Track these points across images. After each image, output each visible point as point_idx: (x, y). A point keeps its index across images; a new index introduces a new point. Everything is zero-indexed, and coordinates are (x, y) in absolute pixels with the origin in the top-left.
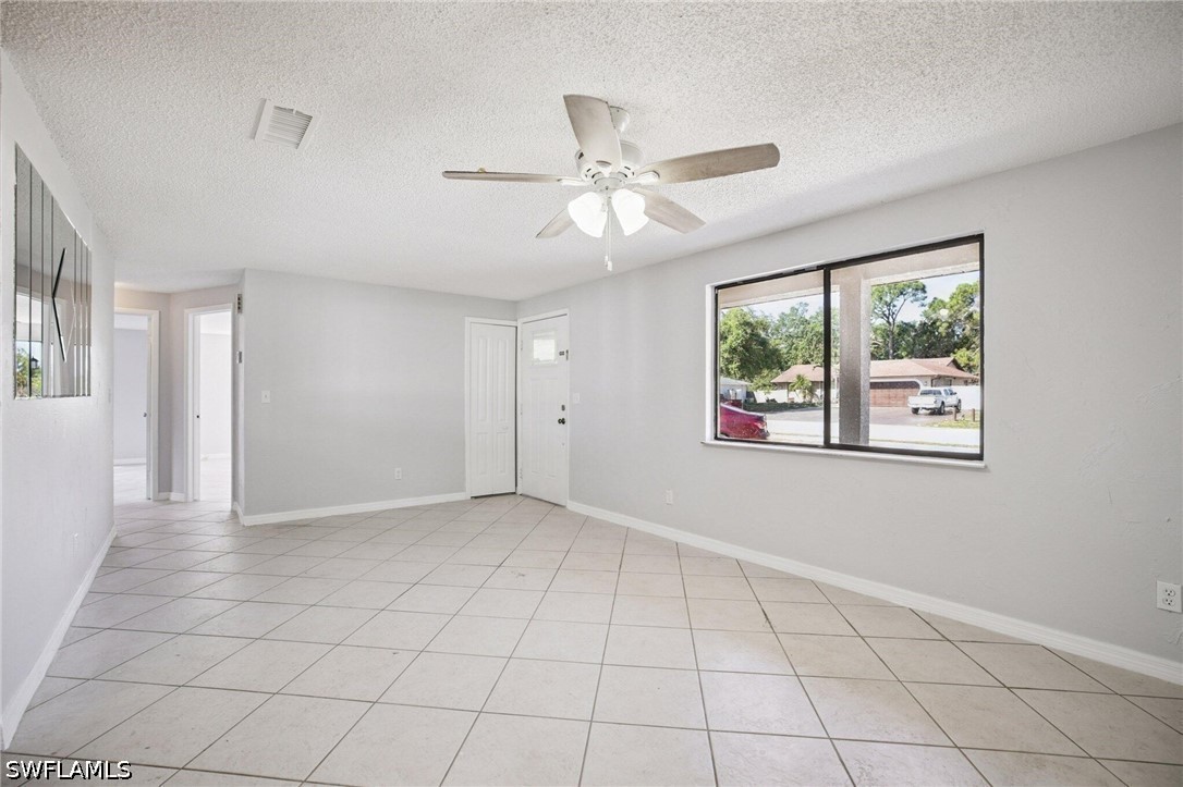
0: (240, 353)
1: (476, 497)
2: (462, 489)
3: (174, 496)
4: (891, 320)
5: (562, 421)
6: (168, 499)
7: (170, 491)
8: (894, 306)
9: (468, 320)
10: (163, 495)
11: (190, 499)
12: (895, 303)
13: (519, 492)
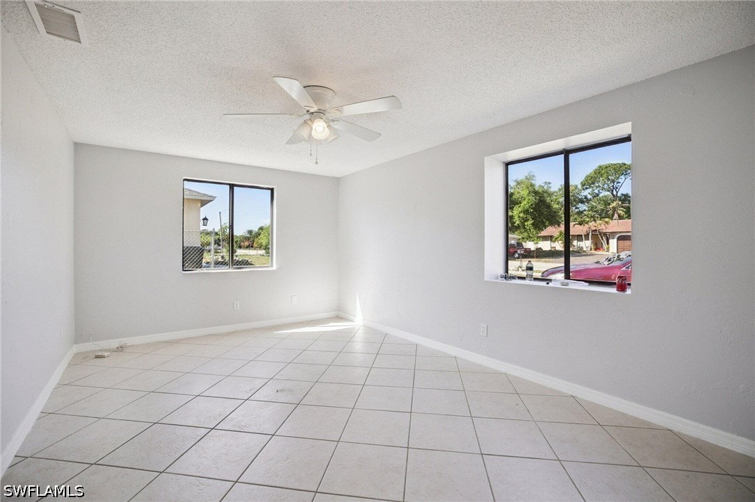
4: (615, 193)
8: (618, 183)
12: (620, 180)
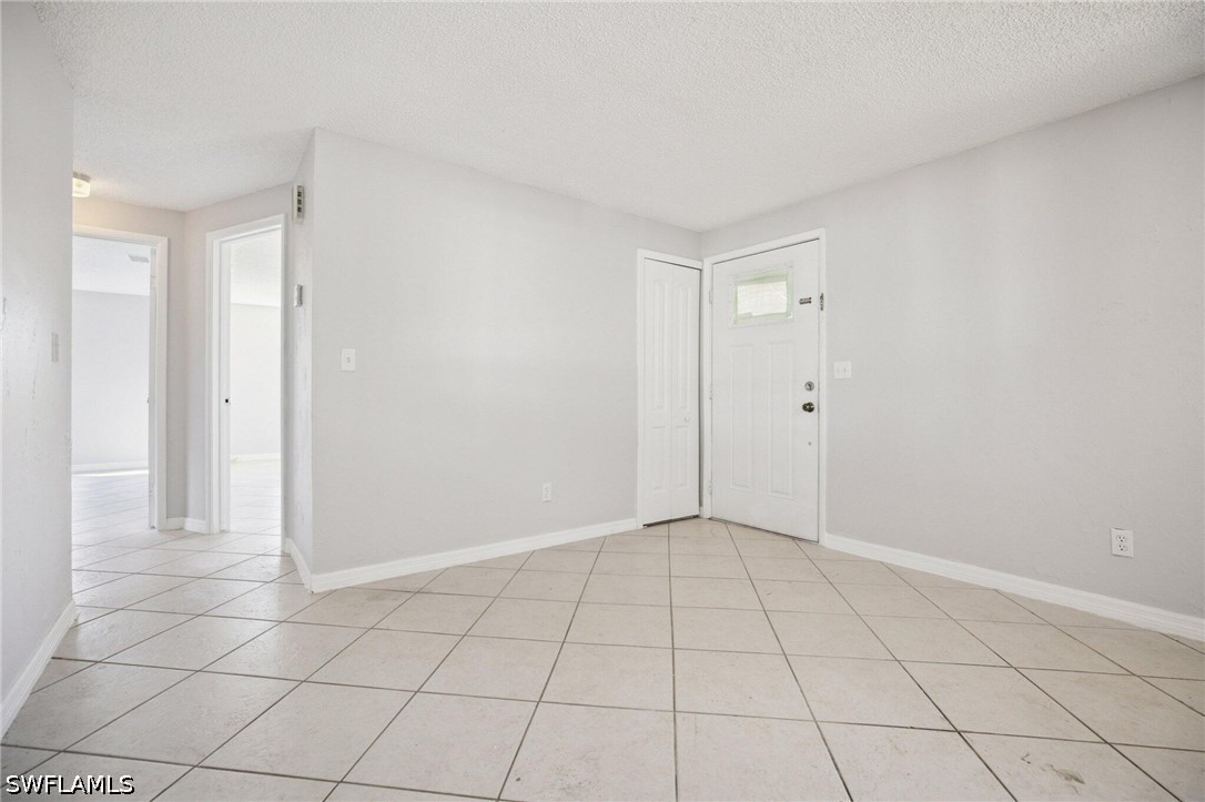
0: (301, 289)
1: (649, 525)
2: (631, 513)
3: (191, 524)
5: (808, 408)
6: (182, 529)
7: (185, 515)
9: (642, 253)
10: (174, 522)
11: (216, 529)
13: (707, 513)
